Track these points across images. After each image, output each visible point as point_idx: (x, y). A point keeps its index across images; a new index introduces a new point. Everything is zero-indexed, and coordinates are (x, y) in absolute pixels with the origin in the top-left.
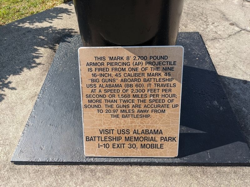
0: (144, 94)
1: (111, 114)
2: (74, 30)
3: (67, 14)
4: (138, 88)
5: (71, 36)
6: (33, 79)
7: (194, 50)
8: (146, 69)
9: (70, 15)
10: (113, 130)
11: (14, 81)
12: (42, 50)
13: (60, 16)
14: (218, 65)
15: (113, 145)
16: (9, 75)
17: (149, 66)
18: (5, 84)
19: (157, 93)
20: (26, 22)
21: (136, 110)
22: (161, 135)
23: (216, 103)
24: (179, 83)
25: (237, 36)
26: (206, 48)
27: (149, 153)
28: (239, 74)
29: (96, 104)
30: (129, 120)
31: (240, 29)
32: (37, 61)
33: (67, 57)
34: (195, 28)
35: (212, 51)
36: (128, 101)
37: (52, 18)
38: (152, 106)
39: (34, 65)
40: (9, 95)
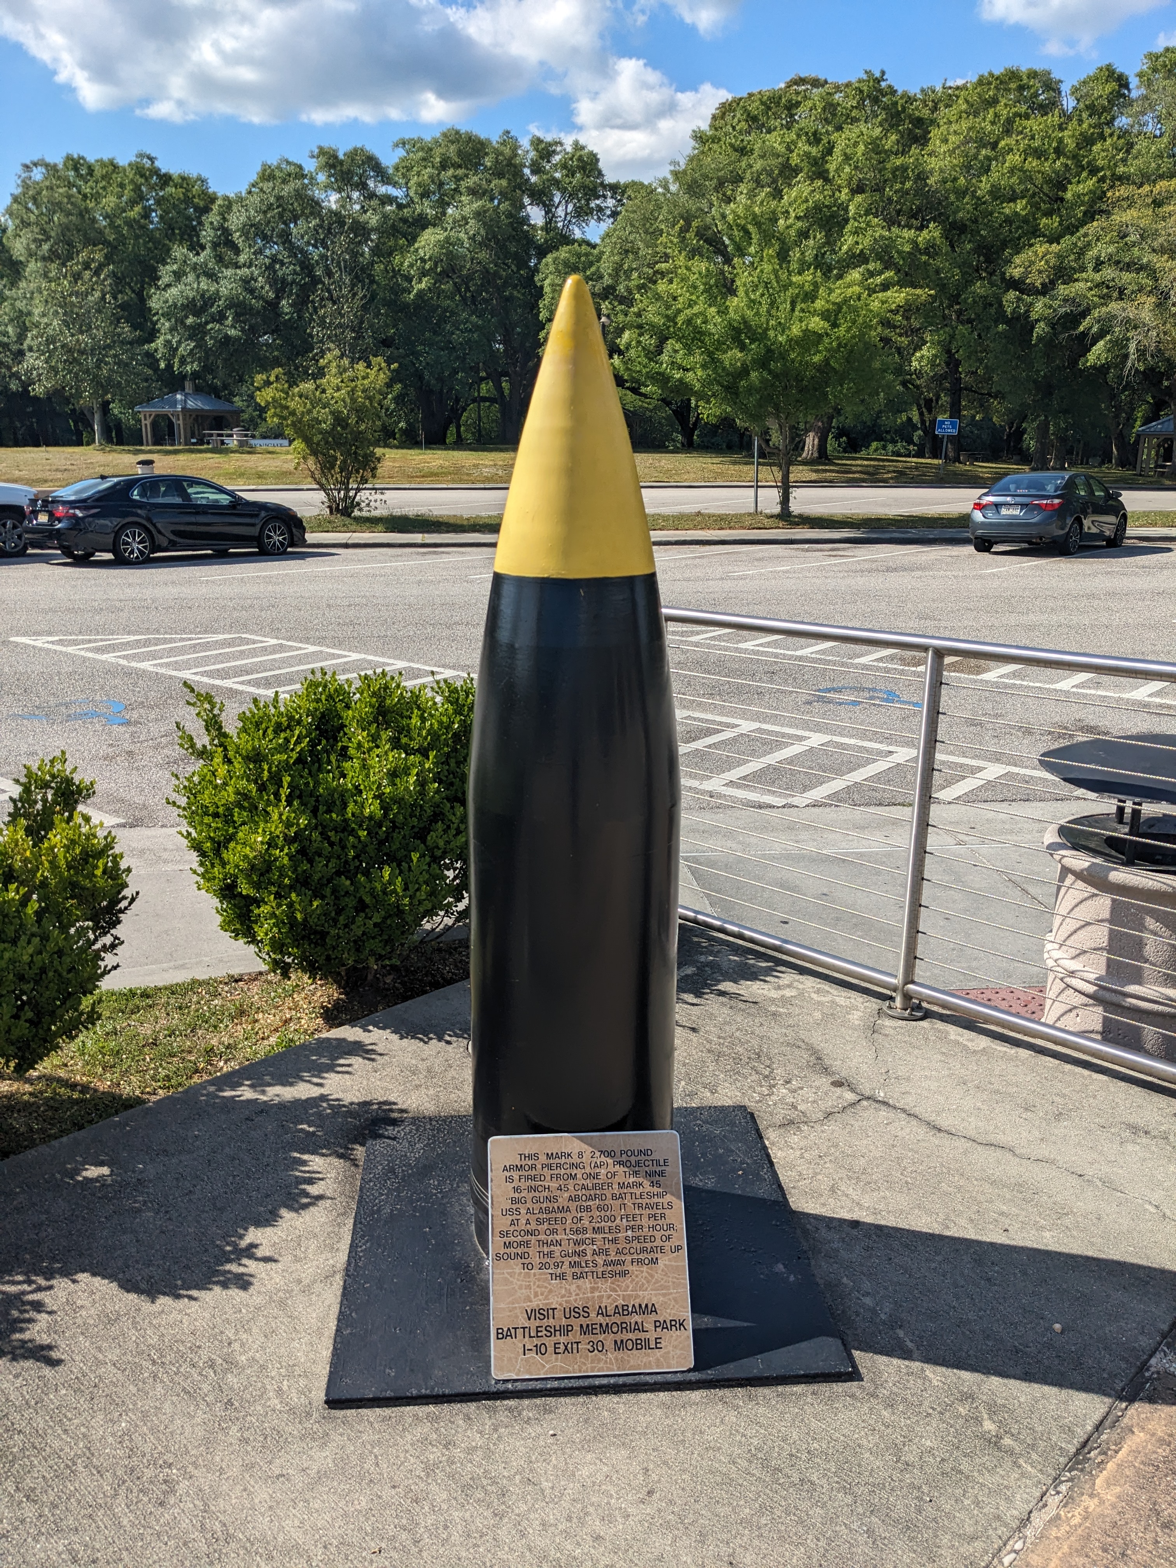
0: (614, 1225)
1: (550, 1271)
2: (395, 1104)
3: (364, 1058)
4: (603, 1213)
5: (394, 1122)
6: (315, 1236)
7: (733, 1151)
8: (614, 1175)
9: (373, 1060)
10: (553, 1309)
11: (264, 1242)
12: (316, 1163)
13: (343, 1065)
14: (794, 1188)
15: (556, 1346)
16: (246, 1229)
17: (620, 1169)
18: (242, 1250)
19: (638, 1223)
20: (242, 1085)
21: (600, 1260)
22: (653, 1317)
23: (780, 1267)
24: (678, 1201)
25: (847, 1117)
26: (765, 1148)
27: (632, 1363)
28: (842, 1207)
29: (519, 1251)
30: (586, 1284)
31: (859, 1097)
32: (313, 1190)
33: (397, 1177)
34: (739, 1094)
35: (779, 1154)
36: (584, 1243)
37: (320, 1070)
38: (632, 1251)
39: (305, 1200)
40: (263, 1275)
